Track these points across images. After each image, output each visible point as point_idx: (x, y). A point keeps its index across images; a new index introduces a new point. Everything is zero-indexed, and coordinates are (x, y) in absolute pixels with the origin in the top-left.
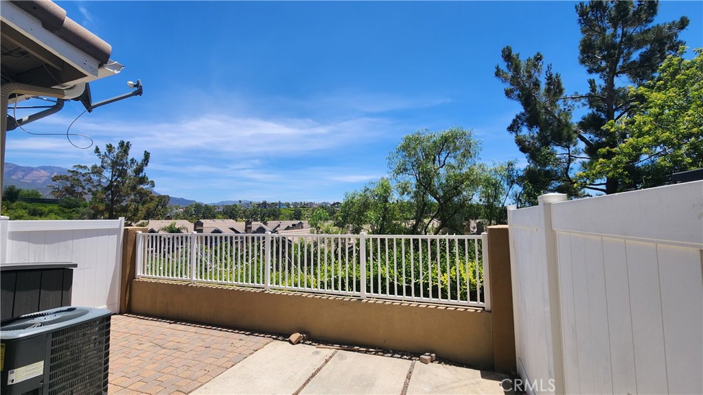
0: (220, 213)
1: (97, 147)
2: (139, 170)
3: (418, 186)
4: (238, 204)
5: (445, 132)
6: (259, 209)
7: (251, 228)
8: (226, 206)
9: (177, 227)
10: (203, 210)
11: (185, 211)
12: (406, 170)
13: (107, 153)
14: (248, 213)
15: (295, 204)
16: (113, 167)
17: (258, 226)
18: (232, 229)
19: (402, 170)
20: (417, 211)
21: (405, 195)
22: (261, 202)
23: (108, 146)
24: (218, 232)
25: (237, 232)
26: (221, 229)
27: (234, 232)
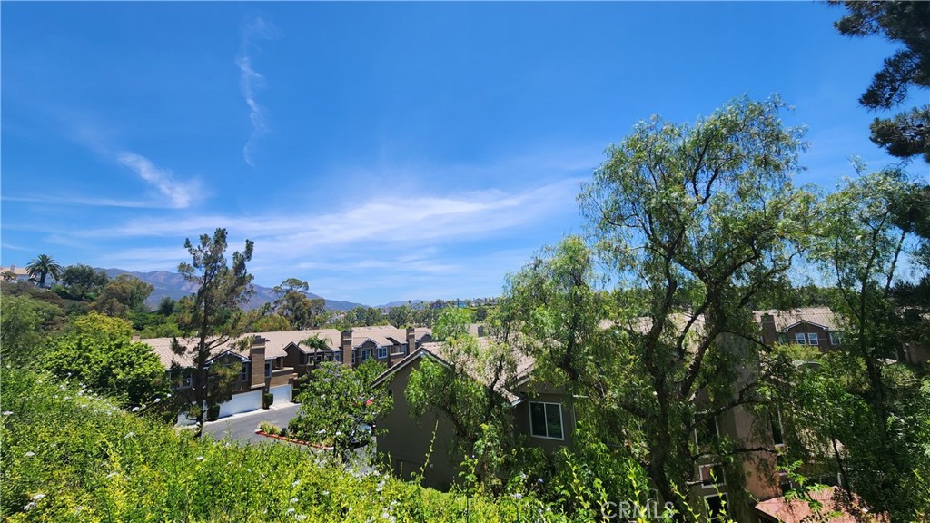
0: (384, 317)
1: (187, 239)
2: (240, 266)
3: (651, 250)
4: (407, 305)
5: (704, 120)
6: (433, 311)
7: (413, 336)
8: (393, 309)
9: (320, 338)
10: (366, 315)
11: (346, 317)
12: (621, 218)
13: (201, 246)
14: (419, 316)
15: (478, 301)
16: (207, 264)
17: (423, 334)
18: (390, 339)
19: (613, 219)
20: (654, 303)
21: (626, 272)
22: (435, 301)
23: (201, 238)
24: (370, 344)
25: (396, 344)
26: (374, 340)
27: (391, 343)
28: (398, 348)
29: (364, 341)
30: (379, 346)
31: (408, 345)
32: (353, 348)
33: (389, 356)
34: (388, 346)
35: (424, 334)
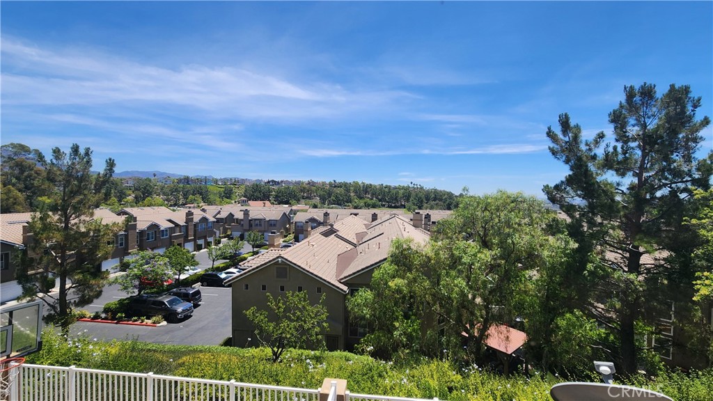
6: (181, 186)
7: (192, 219)
15: (225, 181)
18: (170, 221)
24: (154, 227)
25: (177, 225)
26: (158, 222)
27: (172, 225)
28: (178, 229)
29: (148, 224)
30: (162, 229)
31: (187, 227)
32: (137, 231)
33: (171, 237)
34: (169, 228)
35: (201, 217)
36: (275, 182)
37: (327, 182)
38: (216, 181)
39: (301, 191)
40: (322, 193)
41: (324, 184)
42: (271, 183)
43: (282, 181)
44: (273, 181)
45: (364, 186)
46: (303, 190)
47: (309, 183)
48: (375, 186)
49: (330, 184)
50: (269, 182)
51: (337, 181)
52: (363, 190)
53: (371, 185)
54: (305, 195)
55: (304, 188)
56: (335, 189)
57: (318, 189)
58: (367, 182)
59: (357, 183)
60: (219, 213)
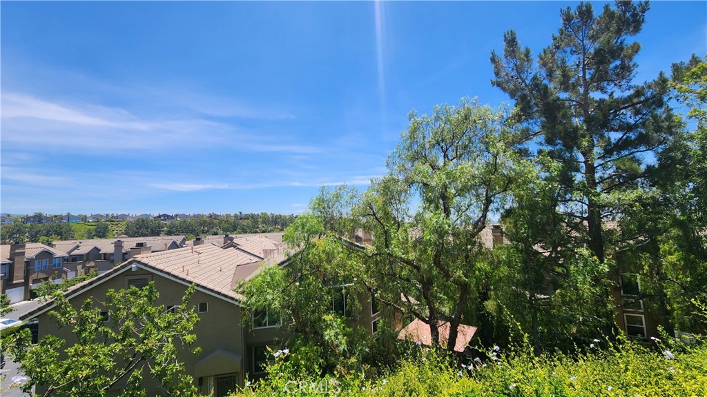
15: (97, 218)
36: (168, 216)
37: (232, 214)
38: (84, 219)
39: (201, 225)
40: (226, 226)
41: (228, 216)
42: (162, 218)
43: (177, 215)
44: (165, 215)
45: (273, 216)
46: (203, 223)
47: (211, 216)
48: (285, 217)
49: (236, 216)
50: (159, 217)
51: (243, 213)
52: (272, 221)
53: (280, 216)
54: (206, 228)
55: (205, 222)
56: (241, 221)
57: (221, 222)
58: (277, 213)
59: (265, 214)
60: (77, 247)
